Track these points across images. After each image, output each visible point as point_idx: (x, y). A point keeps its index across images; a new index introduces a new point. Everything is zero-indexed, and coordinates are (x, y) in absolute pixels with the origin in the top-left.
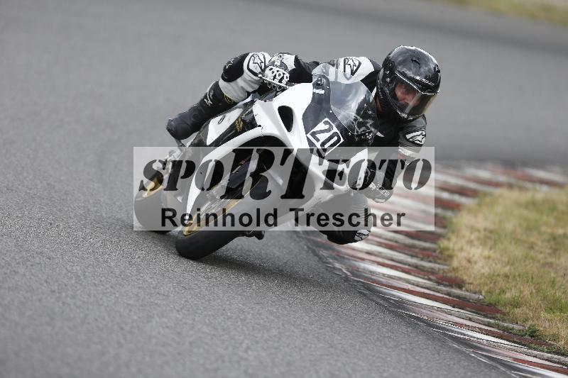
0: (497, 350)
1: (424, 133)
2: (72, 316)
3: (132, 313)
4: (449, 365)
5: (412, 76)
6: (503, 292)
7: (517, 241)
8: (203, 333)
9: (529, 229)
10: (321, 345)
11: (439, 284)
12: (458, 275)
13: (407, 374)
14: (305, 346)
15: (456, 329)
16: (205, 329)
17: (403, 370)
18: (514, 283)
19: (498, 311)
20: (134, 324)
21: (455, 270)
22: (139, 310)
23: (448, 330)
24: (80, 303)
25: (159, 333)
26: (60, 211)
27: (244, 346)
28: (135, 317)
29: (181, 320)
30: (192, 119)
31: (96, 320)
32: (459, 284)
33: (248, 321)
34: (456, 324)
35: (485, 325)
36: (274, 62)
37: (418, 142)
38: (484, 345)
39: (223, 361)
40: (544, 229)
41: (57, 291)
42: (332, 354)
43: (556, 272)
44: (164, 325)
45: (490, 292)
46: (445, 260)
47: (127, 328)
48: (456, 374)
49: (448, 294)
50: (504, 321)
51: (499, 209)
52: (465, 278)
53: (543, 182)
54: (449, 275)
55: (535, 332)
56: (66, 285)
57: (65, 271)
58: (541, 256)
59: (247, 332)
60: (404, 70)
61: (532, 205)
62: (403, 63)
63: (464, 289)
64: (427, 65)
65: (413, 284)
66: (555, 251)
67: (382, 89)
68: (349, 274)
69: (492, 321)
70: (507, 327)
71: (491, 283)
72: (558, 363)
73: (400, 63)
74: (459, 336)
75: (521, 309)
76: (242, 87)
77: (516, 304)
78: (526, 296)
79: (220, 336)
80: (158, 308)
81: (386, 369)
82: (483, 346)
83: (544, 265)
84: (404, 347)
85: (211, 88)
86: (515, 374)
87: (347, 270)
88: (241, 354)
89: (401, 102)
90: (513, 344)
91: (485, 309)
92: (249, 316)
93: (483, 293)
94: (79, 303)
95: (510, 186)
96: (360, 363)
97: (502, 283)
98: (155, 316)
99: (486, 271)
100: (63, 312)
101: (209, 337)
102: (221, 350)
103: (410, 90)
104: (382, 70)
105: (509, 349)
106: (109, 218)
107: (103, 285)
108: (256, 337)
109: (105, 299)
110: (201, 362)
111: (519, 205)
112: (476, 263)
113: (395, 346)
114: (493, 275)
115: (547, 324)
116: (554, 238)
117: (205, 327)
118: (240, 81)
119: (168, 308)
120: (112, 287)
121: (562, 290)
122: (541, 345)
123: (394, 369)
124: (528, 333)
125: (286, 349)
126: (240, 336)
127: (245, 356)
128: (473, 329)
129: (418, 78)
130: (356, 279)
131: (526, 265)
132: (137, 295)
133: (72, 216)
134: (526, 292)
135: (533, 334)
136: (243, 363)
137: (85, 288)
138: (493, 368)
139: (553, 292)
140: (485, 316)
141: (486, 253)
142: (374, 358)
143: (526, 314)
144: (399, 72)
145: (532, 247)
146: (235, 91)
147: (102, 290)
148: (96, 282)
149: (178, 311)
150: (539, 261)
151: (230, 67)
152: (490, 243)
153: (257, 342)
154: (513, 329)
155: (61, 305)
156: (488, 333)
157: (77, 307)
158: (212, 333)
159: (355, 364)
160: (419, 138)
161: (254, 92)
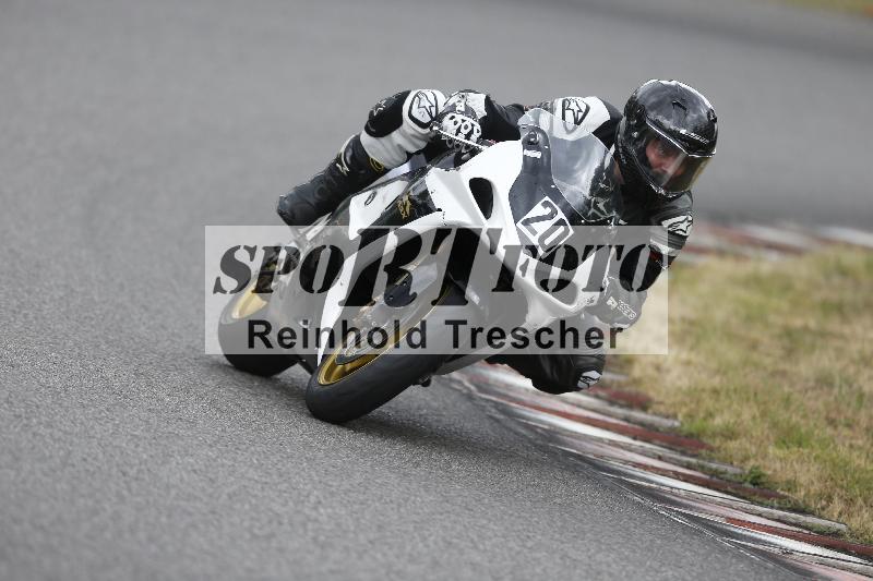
0: (701, 505)
1: (690, 218)
2: (48, 454)
3: (140, 449)
4: (627, 530)
5: (672, 127)
6: (710, 415)
7: (730, 336)
8: (250, 479)
9: (749, 319)
10: (431, 498)
11: (612, 403)
12: (642, 389)
13: (562, 543)
14: (406, 500)
15: (638, 472)
16: (252, 473)
17: (557, 536)
18: (727, 402)
19: (702, 446)
20: (143, 467)
21: (637, 382)
22: (150, 444)
23: (626, 475)
24: (61, 433)
25: (182, 480)
26: (29, 292)
27: (313, 499)
28: (145, 456)
29: (215, 460)
30: (317, 196)
31: (85, 460)
32: (642, 404)
33: (317, 461)
34: (637, 465)
35: (682, 466)
36: (454, 106)
37: (681, 233)
38: (682, 498)
39: (280, 523)
40: (773, 318)
41: (24, 415)
42: (449, 512)
43: (792, 385)
44: (189, 468)
45: (690, 416)
46: (621, 367)
47: (133, 472)
48: (639, 543)
49: (627, 419)
50: (711, 460)
51: (704, 288)
52: (652, 394)
53: (771, 246)
54: (627, 389)
55: (759, 477)
56: (37, 407)
57: (36, 385)
58: (768, 361)
59: (316, 478)
60: (660, 118)
61: (754, 281)
62: (657, 106)
63: (650, 411)
64: (695, 110)
65: (573, 404)
66: (790, 353)
67: (624, 148)
68: (473, 388)
69: (693, 461)
70: (716, 470)
71: (691, 402)
72: (795, 525)
73: (653, 107)
74: (644, 483)
75: (738, 442)
76: (399, 145)
77: (730, 434)
78: (745, 423)
79: (276, 485)
80: (180, 442)
81: (530, 535)
82: (679, 500)
83: (773, 374)
84: (558, 501)
85: (348, 145)
86: (728, 542)
87: (471, 382)
88: (307, 511)
89: (655, 170)
90: (725, 496)
91: (684, 443)
92: (321, 454)
93: (680, 417)
94: (58, 434)
95: (721, 253)
96: (491, 526)
97: (709, 403)
98: (175, 454)
99: (684, 383)
100: (33, 448)
101: (259, 486)
102: (276, 507)
103: (670, 151)
104: (625, 118)
105: (719, 504)
106: (104, 302)
107: (95, 407)
108: (331, 486)
109: (97, 427)
110: (246, 524)
111: (734, 281)
112: (668, 371)
113: (545, 500)
114: (695, 389)
115: (778, 465)
116: (788, 333)
117: (251, 470)
118: (396, 136)
119: (195, 442)
120: (108, 410)
121: (801, 413)
122: (768, 497)
123: (543, 535)
124: (749, 479)
125: (377, 504)
126: (306, 484)
127: (314, 514)
128: (664, 473)
129: (683, 131)
130: (484, 396)
131: (745, 376)
132: (147, 422)
133: (47, 301)
134: (746, 416)
135: (757, 480)
136: (310, 526)
137: (67, 411)
138: (694, 534)
139: (786, 416)
140: (683, 453)
141: (684, 356)
142: (513, 518)
143: (746, 450)
144: (651, 121)
145: (754, 346)
146: (387, 151)
147: (93, 413)
148: (85, 402)
149: (210, 445)
150: (765, 369)
151: (380, 113)
152: (690, 341)
153: (332, 494)
154: (725, 473)
155: (30, 436)
156: (687, 479)
157: (55, 441)
158: (264, 479)
159: (483, 527)
160: (683, 226)
161: (418, 153)
